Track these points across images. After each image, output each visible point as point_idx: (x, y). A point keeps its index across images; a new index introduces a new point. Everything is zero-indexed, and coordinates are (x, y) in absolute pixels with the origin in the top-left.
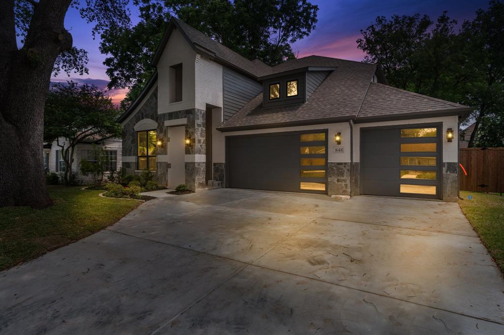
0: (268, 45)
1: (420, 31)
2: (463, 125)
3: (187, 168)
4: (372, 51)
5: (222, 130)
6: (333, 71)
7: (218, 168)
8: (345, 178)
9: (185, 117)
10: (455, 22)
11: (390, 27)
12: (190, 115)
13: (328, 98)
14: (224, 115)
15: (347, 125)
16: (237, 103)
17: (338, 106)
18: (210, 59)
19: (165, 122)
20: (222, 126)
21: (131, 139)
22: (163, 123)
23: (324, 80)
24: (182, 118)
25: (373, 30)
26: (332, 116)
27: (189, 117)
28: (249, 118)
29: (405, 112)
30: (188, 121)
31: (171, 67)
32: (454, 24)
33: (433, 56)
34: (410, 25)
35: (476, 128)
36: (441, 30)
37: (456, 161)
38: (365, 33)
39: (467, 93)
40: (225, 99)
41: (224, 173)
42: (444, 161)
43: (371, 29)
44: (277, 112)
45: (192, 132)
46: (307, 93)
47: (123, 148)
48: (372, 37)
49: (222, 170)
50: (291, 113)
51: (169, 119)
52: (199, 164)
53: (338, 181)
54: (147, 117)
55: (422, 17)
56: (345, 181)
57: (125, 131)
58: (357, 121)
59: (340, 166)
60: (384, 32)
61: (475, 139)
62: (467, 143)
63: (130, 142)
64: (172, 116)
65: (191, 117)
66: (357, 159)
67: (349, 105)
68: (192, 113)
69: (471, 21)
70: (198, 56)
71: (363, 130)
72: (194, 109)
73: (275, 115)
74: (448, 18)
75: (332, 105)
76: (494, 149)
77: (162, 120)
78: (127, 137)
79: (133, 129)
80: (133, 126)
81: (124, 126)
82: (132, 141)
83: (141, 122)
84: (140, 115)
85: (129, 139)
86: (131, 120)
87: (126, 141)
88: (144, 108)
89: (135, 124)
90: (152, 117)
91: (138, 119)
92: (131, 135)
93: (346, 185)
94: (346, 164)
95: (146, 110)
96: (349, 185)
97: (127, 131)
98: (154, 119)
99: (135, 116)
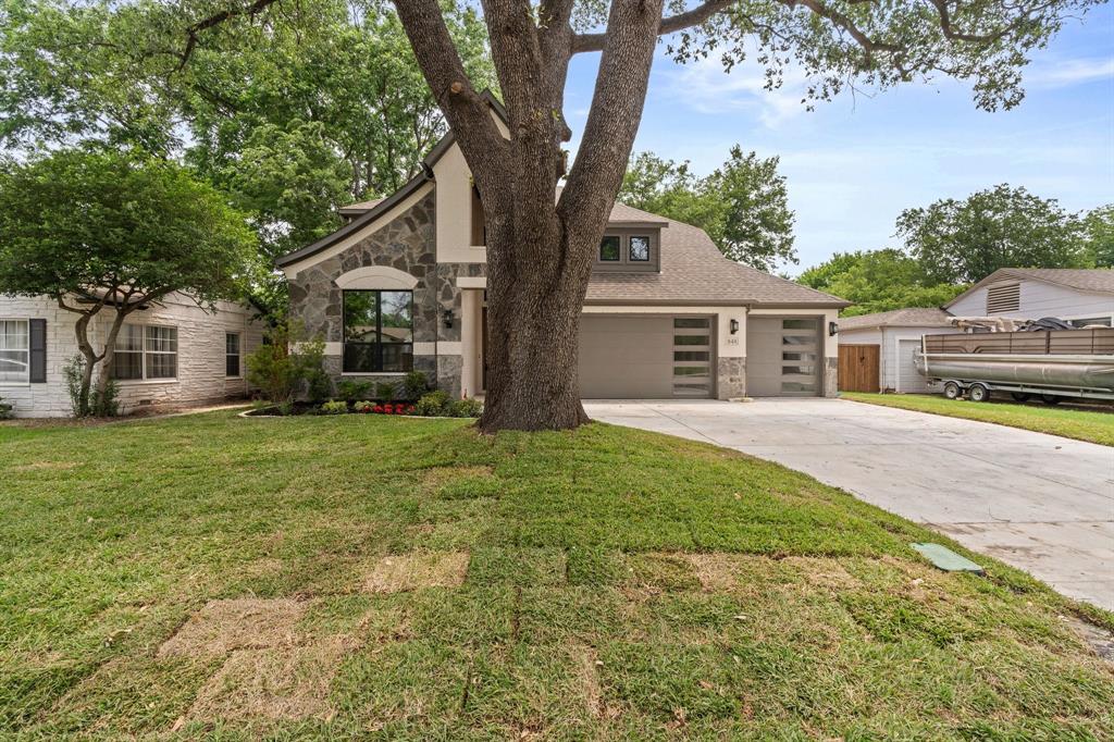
8: (739, 376)
15: (742, 310)
21: (327, 304)
22: (453, 282)
26: (726, 298)
37: (836, 357)
42: (825, 355)
51: (470, 275)
53: (731, 380)
54: (383, 262)
56: (739, 380)
59: (736, 362)
63: (319, 311)
73: (632, 286)
77: (451, 275)
78: (306, 299)
79: (333, 282)
80: (331, 278)
81: (298, 274)
82: (328, 309)
83: (361, 271)
84: (358, 256)
85: (316, 305)
86: (323, 265)
87: (306, 308)
88: (369, 243)
89: (338, 275)
90: (400, 265)
91: (349, 263)
92: (324, 296)
93: (741, 385)
94: (740, 358)
95: (379, 247)
96: (744, 386)
97: (308, 286)
98: (405, 270)
99: (341, 256)
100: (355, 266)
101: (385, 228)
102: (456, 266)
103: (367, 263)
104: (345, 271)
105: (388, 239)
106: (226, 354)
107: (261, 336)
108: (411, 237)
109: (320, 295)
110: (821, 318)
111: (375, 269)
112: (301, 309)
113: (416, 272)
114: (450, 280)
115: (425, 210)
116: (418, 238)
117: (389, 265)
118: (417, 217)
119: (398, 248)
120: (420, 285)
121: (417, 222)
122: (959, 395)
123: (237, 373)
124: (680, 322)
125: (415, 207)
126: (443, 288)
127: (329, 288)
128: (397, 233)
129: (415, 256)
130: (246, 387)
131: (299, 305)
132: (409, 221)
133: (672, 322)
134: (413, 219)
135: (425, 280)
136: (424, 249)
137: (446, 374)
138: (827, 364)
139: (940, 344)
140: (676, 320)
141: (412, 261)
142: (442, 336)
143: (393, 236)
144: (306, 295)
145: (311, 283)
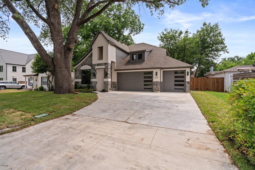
0: (124, 36)
1: (179, 35)
2: (193, 69)
3: (105, 83)
4: (163, 41)
5: (116, 70)
6: (152, 50)
7: (114, 83)
8: (158, 86)
9: (104, 65)
10: (190, 33)
11: (169, 33)
12: (106, 65)
13: (152, 60)
14: (116, 65)
15: (159, 70)
16: (120, 60)
17: (156, 64)
18: (112, 45)
19: (96, 67)
20: (116, 69)
21: (79, 73)
22: (95, 67)
23: (150, 54)
24: (103, 66)
25: (163, 33)
26: (155, 67)
27: (106, 66)
28: (125, 66)
29: (176, 66)
30: (105, 67)
31: (98, 47)
32: (190, 34)
33: (183, 45)
34: (176, 33)
35: (197, 70)
36: (186, 36)
37: (189, 81)
38: (160, 34)
39: (194, 58)
40: (117, 59)
41: (116, 85)
42: (186, 81)
43: (162, 33)
44: (135, 64)
45: (107, 71)
46: (145, 58)
47: (75, 76)
48: (163, 36)
49: (116, 84)
50: (141, 65)
51: (97, 66)
52: (109, 82)
53: (156, 87)
54: (86, 64)
55: (180, 31)
56: (158, 87)
57: (76, 70)
58: (162, 68)
59: (157, 83)
60: (167, 34)
61: (197, 74)
62: (194, 76)
63: (78, 74)
64: (98, 65)
65: (107, 65)
66: (162, 81)
67: (159, 63)
68: (107, 64)
69: (195, 33)
70: (109, 44)
71: (163, 71)
72: (108, 63)
73: (135, 66)
74: (188, 32)
75: (154, 63)
76: (200, 78)
78: (77, 72)
86: (79, 66)
89: (81, 67)
91: (82, 65)
93: (159, 88)
94: (159, 82)
95: (86, 62)
96: (160, 89)
98: (89, 66)
99: (81, 64)
100: (83, 66)
101: (87, 58)
102: (95, 64)
103: (84, 65)
104: (82, 66)
111: (85, 66)
112: (76, 74)
113: (91, 66)
119: (89, 62)
120: (92, 68)
124: (145, 73)
127: (79, 70)
129: (91, 63)
133: (143, 73)
138: (186, 83)
142: (93, 78)
143: (88, 60)
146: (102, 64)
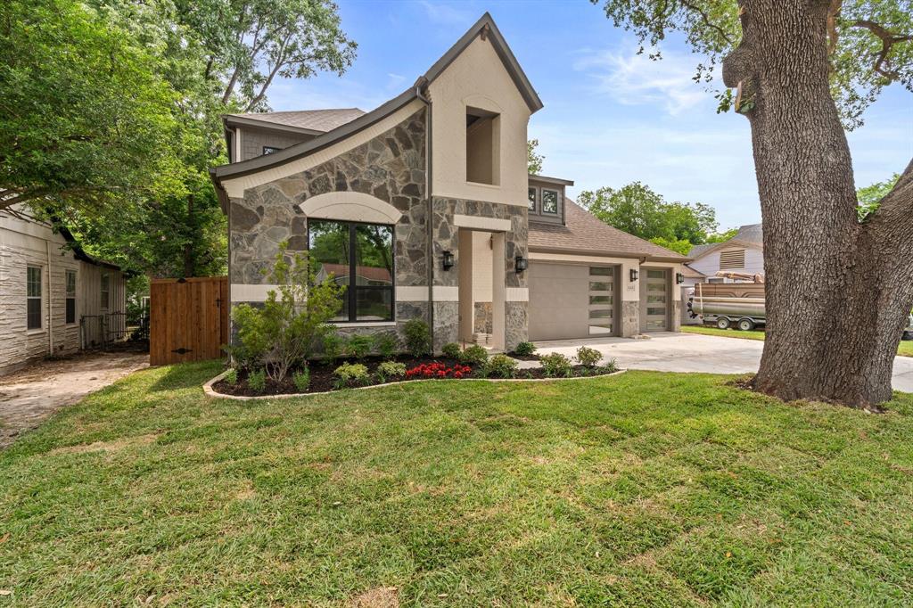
3: (512, 312)
8: (635, 317)
15: (636, 261)
19: (456, 216)
24: (498, 217)
27: (516, 220)
30: (515, 225)
42: (672, 299)
45: (522, 250)
53: (631, 321)
54: (360, 187)
56: (635, 320)
65: (520, 219)
77: (448, 211)
78: (259, 226)
79: (296, 207)
80: (294, 201)
81: (247, 192)
82: (289, 240)
83: (333, 196)
84: (330, 178)
85: (273, 235)
86: (283, 183)
87: (257, 239)
88: (345, 162)
89: (304, 198)
90: (381, 193)
91: (317, 184)
92: (285, 224)
94: (636, 302)
95: (355, 168)
96: (638, 325)
97: (260, 209)
98: (387, 200)
99: (308, 174)
100: (326, 189)
101: (363, 148)
102: (453, 202)
103: (341, 187)
104: (313, 194)
105: (366, 161)
106: (26, 298)
107: (64, 270)
108: (393, 163)
109: (278, 222)
110: (670, 270)
111: (350, 196)
112: (251, 239)
113: (400, 204)
114: (447, 216)
115: (410, 133)
116: (401, 164)
117: (368, 192)
118: (401, 141)
119: (379, 173)
120: (404, 220)
121: (400, 146)
122: (729, 326)
123: (39, 326)
125: (398, 128)
126: (440, 225)
127: (291, 214)
128: (378, 156)
129: (398, 185)
130: (51, 343)
131: (246, 233)
132: (391, 143)
133: (588, 269)
134: (397, 141)
135: (409, 214)
136: (408, 179)
137: (443, 323)
138: (676, 306)
139: (714, 290)
140: (591, 268)
141: (395, 191)
143: (373, 158)
144: (258, 221)
145: (265, 206)
146: (495, 210)
